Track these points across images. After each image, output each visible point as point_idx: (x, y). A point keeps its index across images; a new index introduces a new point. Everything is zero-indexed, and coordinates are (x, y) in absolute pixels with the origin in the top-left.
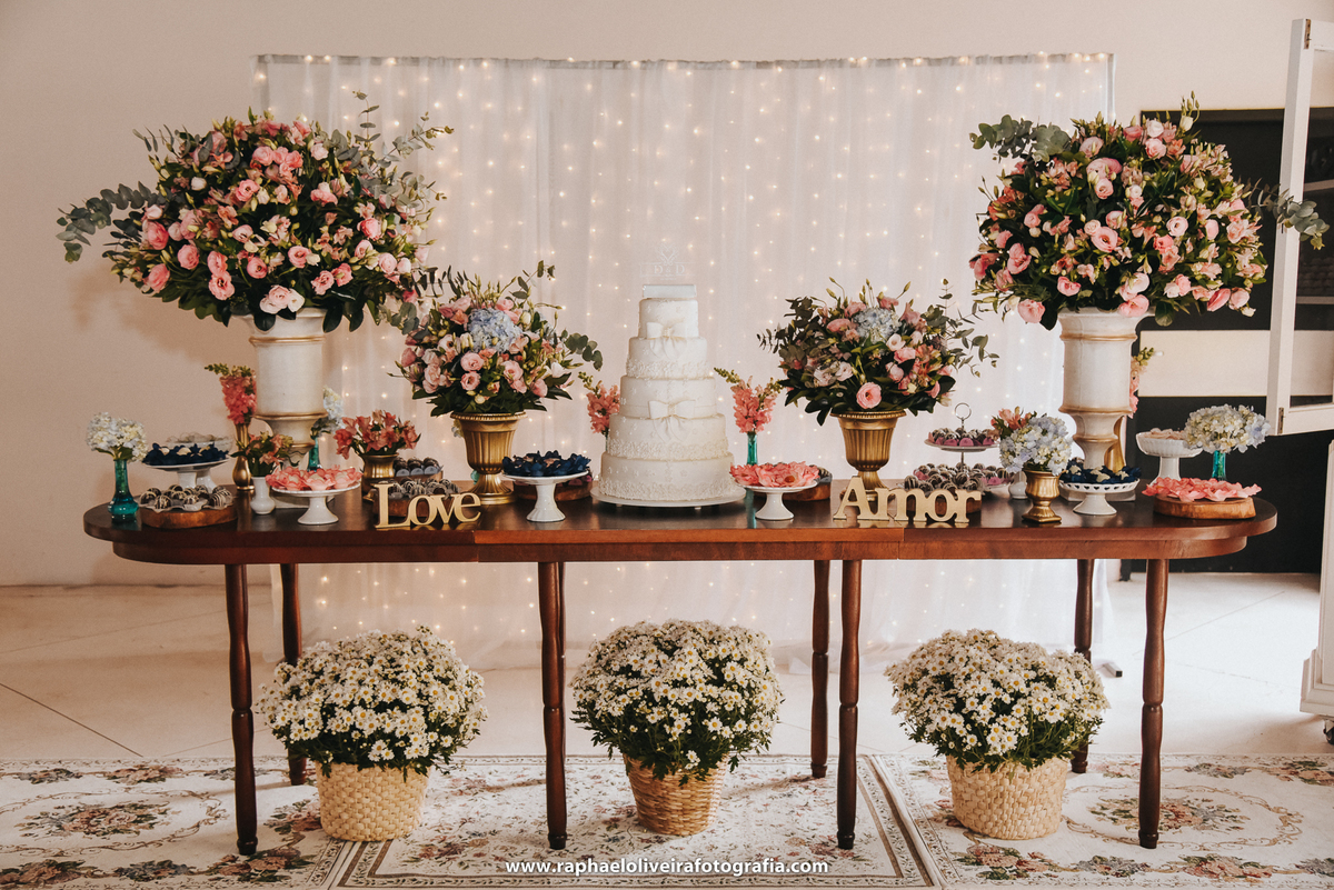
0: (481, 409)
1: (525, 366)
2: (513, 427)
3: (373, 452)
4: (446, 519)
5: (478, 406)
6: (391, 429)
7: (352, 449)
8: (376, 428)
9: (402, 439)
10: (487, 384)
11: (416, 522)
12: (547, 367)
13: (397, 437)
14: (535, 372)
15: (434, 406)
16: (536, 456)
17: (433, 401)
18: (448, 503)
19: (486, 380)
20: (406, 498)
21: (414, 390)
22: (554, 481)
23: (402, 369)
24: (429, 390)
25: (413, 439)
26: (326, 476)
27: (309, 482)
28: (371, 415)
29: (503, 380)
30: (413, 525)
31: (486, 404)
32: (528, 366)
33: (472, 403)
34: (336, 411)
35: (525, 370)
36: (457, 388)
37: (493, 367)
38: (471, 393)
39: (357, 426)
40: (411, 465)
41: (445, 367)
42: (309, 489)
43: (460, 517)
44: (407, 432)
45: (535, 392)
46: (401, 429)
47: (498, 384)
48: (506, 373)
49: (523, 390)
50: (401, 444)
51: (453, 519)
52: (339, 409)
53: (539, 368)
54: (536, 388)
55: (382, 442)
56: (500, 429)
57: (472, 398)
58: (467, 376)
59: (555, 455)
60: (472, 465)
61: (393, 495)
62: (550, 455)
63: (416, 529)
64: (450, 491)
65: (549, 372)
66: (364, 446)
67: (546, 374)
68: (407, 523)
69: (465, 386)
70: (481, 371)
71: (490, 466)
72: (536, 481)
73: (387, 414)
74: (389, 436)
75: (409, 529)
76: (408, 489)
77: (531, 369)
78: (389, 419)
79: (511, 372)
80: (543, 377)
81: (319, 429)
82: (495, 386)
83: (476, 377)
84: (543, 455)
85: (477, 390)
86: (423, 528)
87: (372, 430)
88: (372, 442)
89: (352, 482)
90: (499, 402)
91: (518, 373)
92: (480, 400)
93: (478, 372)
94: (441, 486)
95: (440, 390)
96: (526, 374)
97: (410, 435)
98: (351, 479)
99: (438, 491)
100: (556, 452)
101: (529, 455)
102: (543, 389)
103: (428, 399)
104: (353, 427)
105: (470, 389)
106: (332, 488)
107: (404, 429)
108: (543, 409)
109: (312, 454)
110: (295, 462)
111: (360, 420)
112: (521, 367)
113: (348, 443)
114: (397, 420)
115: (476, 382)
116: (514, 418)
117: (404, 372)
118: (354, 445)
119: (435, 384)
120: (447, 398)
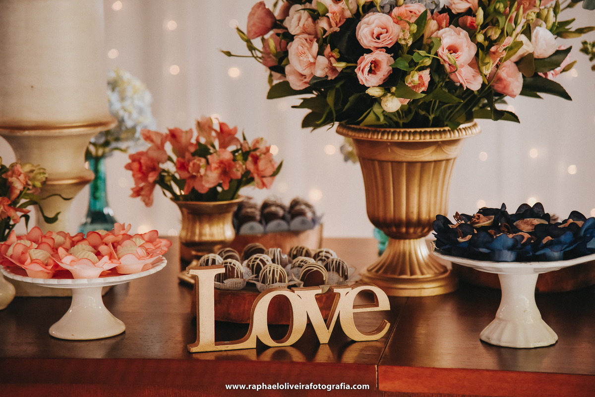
0: (392, 122)
1: (480, 38)
2: (451, 152)
3: (195, 195)
4: (324, 335)
5: (387, 116)
6: (227, 155)
7: (158, 189)
8: (203, 151)
9: (247, 173)
10: (405, 74)
11: (268, 341)
12: (523, 38)
13: (238, 171)
14: (499, 49)
15: (307, 111)
16: (500, 213)
17: (305, 104)
18: (327, 303)
19: (403, 65)
20: (252, 291)
21: (270, 80)
22: (535, 270)
23: (248, 41)
24: (296, 84)
25: (270, 171)
26: (103, 249)
27: (66, 262)
28: (193, 126)
29: (437, 67)
30: (261, 347)
31: (404, 112)
32: (487, 38)
33: (376, 109)
34: (135, 115)
35: (479, 46)
36: (349, 80)
37: (419, 42)
38: (374, 92)
39: (168, 147)
40: (267, 213)
41: (326, 42)
42: (67, 274)
43: (351, 331)
44: (256, 160)
45: (498, 87)
46: (246, 154)
47: (426, 75)
48: (443, 53)
49: (475, 85)
50: (247, 179)
51: (338, 334)
52: (141, 111)
53: (508, 41)
54: (500, 80)
55: (210, 178)
56: (427, 155)
57: (376, 101)
58: (368, 58)
59: (537, 211)
60: (376, 221)
61: (228, 283)
62: (526, 211)
63: (267, 356)
64: (334, 277)
65: (527, 47)
66: (181, 184)
67: (521, 52)
68: (250, 343)
69: (364, 77)
70: (395, 50)
71: (409, 223)
72: (500, 270)
73: (222, 125)
74: (225, 169)
75: (253, 356)
76: (256, 269)
77: (492, 43)
78: (226, 135)
79: (453, 50)
80: (515, 58)
81: (106, 144)
82: (420, 79)
83: (384, 58)
84: (512, 210)
85: (386, 85)
86: (281, 354)
87: (194, 154)
88: (193, 177)
89: (150, 260)
90: (427, 106)
91: (468, 51)
92: (393, 104)
93: (388, 50)
94: (318, 266)
95: (317, 84)
96: (484, 50)
97: (262, 164)
98: (149, 254)
99: (311, 279)
100: (539, 205)
101: (485, 212)
102: (514, 80)
103: (297, 100)
104: (161, 148)
105: (372, 83)
106: (114, 272)
107: (250, 154)
108: (513, 117)
109: (95, 190)
110: (51, 215)
111: (173, 135)
112: (473, 37)
113: (152, 178)
114: (239, 136)
115: (385, 70)
116: (456, 135)
117: (251, 48)
118: (163, 181)
119: (306, 72)
120: (330, 100)
